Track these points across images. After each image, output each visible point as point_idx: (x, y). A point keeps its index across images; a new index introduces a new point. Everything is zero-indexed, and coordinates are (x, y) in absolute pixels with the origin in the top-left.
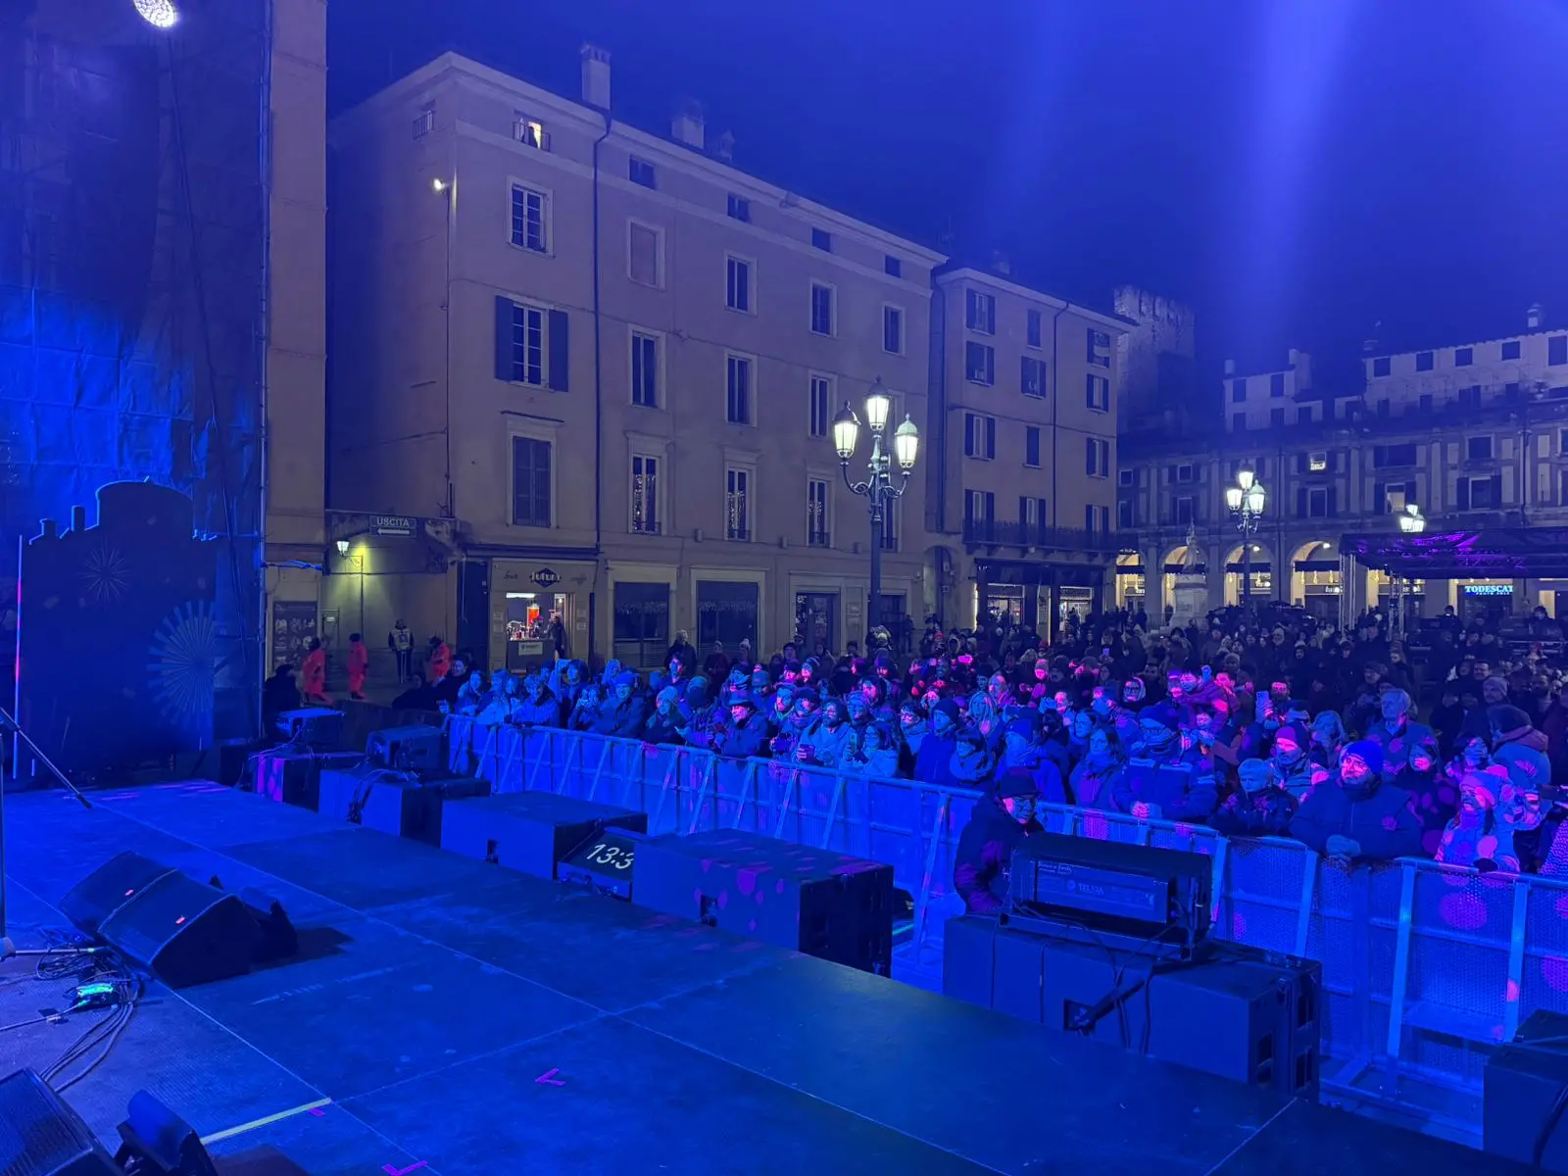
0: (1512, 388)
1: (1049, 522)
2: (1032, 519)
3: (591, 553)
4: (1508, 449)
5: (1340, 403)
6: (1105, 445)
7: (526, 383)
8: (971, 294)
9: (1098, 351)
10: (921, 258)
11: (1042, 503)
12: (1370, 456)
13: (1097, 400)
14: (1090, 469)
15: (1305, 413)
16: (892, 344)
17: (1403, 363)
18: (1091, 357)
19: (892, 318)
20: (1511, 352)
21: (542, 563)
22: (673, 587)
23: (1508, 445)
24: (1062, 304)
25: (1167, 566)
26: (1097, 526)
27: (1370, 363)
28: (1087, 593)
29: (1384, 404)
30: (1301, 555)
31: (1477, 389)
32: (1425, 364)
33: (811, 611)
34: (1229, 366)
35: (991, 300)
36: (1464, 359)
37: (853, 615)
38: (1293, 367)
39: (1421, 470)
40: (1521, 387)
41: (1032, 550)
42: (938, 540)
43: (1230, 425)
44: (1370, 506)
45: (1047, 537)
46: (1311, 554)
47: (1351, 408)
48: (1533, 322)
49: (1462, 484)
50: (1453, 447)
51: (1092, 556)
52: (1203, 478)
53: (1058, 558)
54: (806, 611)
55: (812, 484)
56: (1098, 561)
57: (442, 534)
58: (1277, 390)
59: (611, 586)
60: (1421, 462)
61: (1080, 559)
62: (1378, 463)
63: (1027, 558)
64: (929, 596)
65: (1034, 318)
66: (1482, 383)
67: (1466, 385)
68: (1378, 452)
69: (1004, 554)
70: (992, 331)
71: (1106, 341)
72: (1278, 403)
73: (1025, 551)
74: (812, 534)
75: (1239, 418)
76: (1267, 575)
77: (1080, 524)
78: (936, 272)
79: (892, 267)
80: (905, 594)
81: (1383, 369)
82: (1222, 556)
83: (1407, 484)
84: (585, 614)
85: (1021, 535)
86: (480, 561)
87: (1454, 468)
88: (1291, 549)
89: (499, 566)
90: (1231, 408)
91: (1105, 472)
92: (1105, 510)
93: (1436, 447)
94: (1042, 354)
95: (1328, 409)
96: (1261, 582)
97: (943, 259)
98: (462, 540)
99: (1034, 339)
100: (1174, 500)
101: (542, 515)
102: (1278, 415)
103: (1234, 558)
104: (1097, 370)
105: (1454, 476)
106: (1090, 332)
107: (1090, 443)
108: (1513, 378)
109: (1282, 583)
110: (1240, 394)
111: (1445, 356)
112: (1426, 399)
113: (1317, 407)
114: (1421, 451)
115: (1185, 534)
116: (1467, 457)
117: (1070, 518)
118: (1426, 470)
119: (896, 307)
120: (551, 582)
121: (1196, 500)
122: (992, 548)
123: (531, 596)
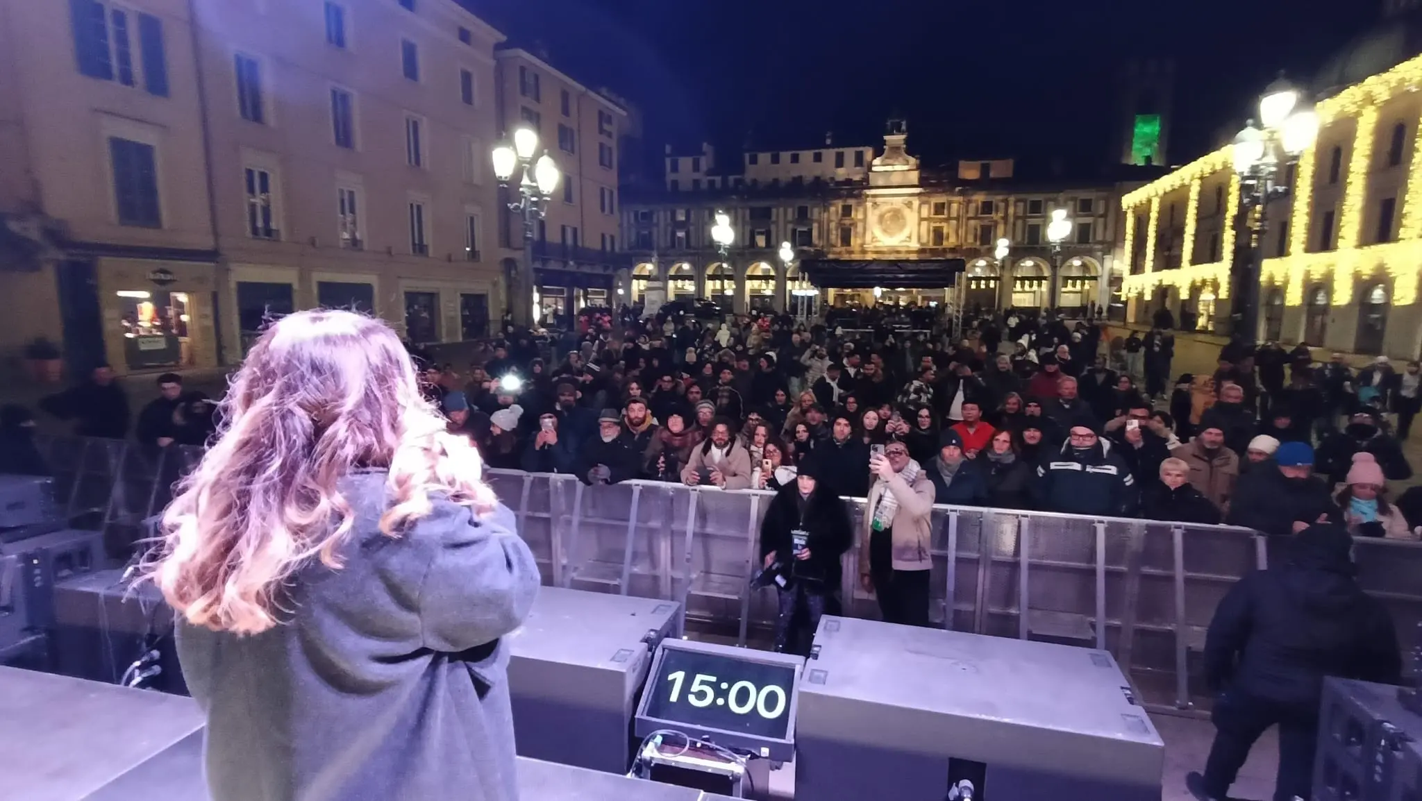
0: (817, 178)
1: (580, 244)
2: (570, 241)
3: (211, 255)
4: (815, 213)
5: (731, 178)
6: (611, 193)
7: (116, 84)
8: (523, 69)
9: (606, 127)
10: (487, 34)
11: (575, 231)
12: (748, 212)
13: (607, 163)
14: (603, 209)
15: (712, 183)
16: (468, 98)
17: (764, 158)
18: (601, 131)
19: (467, 77)
20: (818, 158)
21: (159, 263)
22: (296, 286)
23: (816, 211)
24: (583, 89)
25: (634, 275)
26: (608, 248)
27: (747, 156)
28: (602, 293)
29: (755, 181)
30: (710, 271)
31: (801, 177)
32: (776, 160)
33: (416, 307)
34: (668, 149)
35: (537, 78)
36: (795, 159)
37: (450, 310)
38: (704, 154)
39: (773, 222)
40: (822, 178)
41: (571, 263)
42: (507, 253)
43: (669, 186)
44: (747, 243)
45: (580, 254)
46: (715, 270)
47: (737, 182)
48: (828, 142)
49: (794, 231)
50: (790, 211)
51: (606, 268)
52: (655, 220)
53: (586, 269)
54: (413, 307)
55: (412, 205)
56: (609, 272)
57: (31, 230)
58: (696, 168)
59: (233, 285)
60: (774, 218)
61: (599, 270)
62: (752, 217)
63: (567, 269)
64: (503, 296)
65: (565, 96)
66: (803, 174)
67: (796, 174)
68: (752, 210)
69: (554, 265)
70: (538, 99)
71: (609, 121)
72: (697, 176)
73: (566, 264)
74: (414, 244)
75: (675, 183)
76: (693, 282)
77: (597, 246)
78: (499, 47)
79: (465, 36)
80: (487, 295)
81: (754, 161)
82: (667, 270)
83: (767, 231)
84: (209, 310)
85: (563, 252)
86: (83, 259)
87: (790, 222)
88: (704, 268)
89: (107, 264)
90: (670, 177)
91: (612, 211)
92: (612, 238)
93: (781, 210)
94: (571, 123)
95: (724, 181)
96: (690, 287)
97: (503, 38)
98: (57, 235)
99: (566, 111)
100: (638, 233)
101: (151, 216)
102: (696, 182)
103: (672, 272)
104: (604, 139)
105: (790, 226)
106: (601, 113)
107: (602, 190)
108: (818, 173)
109: (700, 287)
110: (675, 168)
111: (785, 156)
112: (776, 181)
113: (718, 179)
114: (774, 211)
115: (651, 256)
116: (796, 217)
117: (592, 242)
118: (776, 223)
119: (470, 70)
120: (170, 281)
121: (650, 233)
122: (545, 261)
123: (144, 294)
